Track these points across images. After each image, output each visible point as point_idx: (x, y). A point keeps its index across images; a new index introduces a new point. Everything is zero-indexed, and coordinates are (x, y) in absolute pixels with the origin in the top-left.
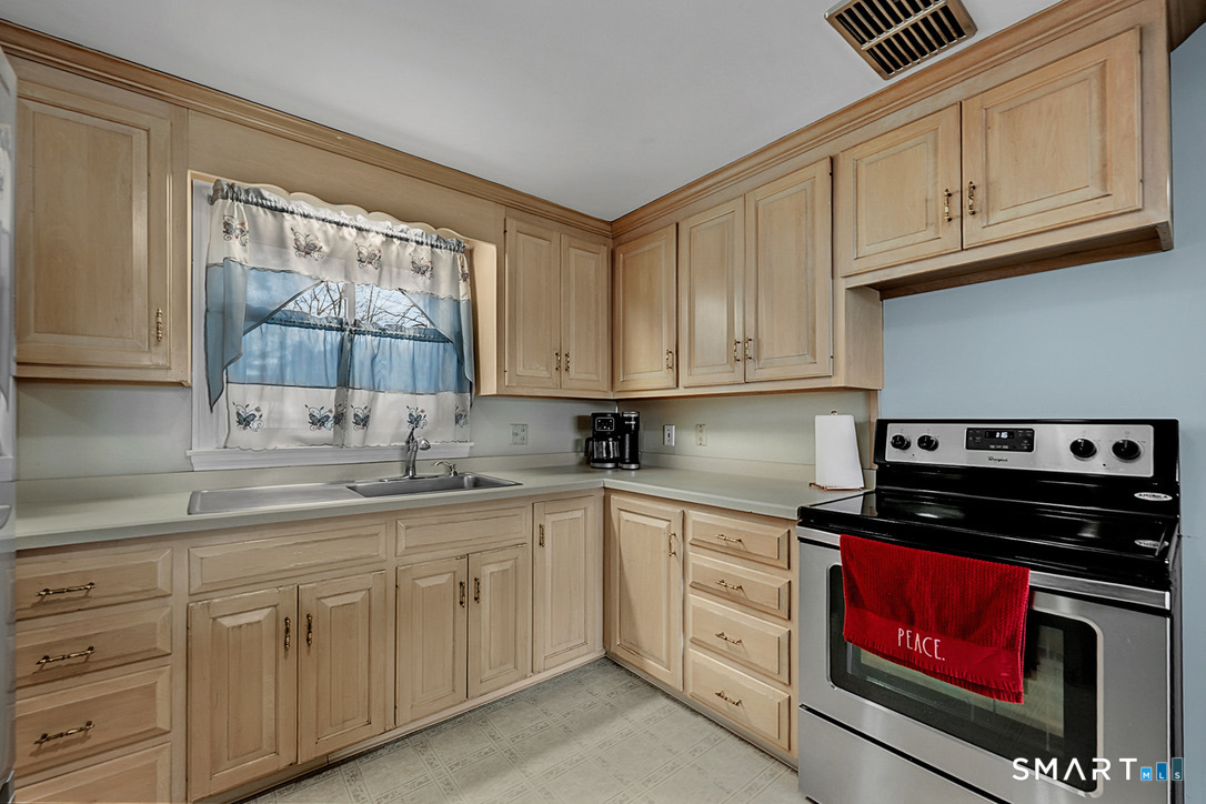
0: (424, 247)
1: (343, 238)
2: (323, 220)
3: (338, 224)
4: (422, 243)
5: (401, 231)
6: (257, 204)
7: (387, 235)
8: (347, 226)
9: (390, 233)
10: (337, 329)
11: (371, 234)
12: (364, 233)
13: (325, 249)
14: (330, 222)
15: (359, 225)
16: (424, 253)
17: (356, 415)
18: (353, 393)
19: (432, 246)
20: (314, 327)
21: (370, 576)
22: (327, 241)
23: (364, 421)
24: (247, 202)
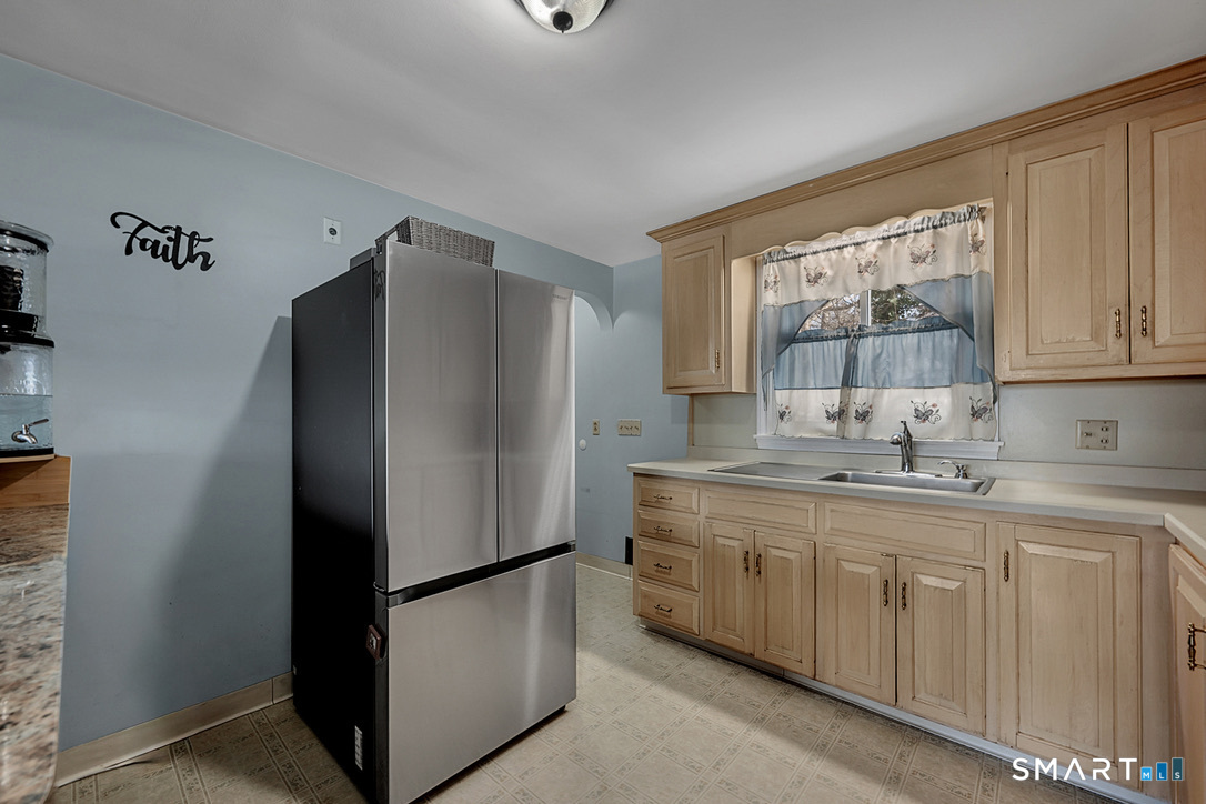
0: (926, 232)
1: (844, 258)
2: (828, 250)
3: (839, 248)
4: (922, 230)
5: (898, 228)
6: (783, 259)
7: (883, 238)
8: (846, 246)
9: (886, 234)
10: (845, 337)
11: (868, 244)
12: (862, 246)
13: (830, 273)
14: (833, 249)
15: (855, 241)
16: (925, 239)
17: (857, 411)
18: (856, 392)
19: (935, 227)
20: (827, 339)
21: (801, 542)
22: (831, 266)
23: (863, 416)
24: (778, 260)
